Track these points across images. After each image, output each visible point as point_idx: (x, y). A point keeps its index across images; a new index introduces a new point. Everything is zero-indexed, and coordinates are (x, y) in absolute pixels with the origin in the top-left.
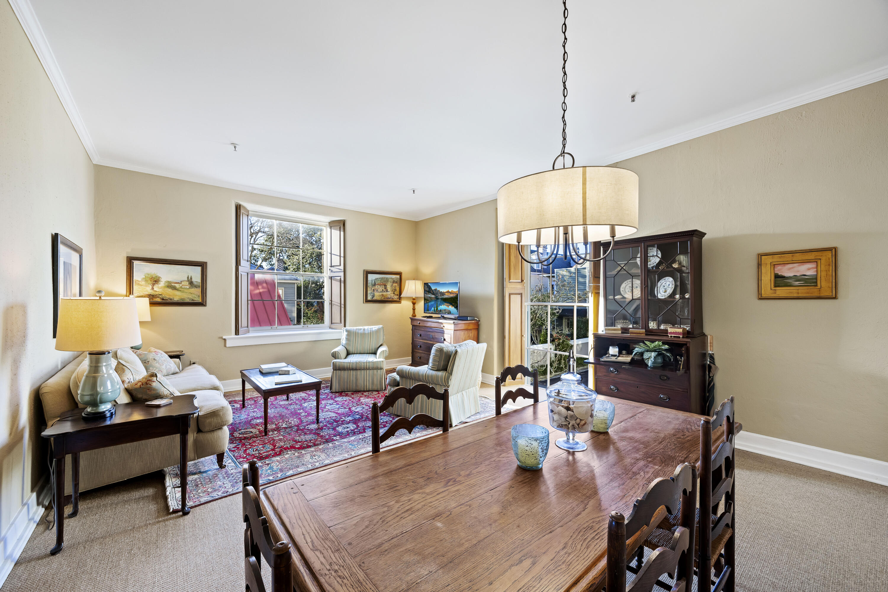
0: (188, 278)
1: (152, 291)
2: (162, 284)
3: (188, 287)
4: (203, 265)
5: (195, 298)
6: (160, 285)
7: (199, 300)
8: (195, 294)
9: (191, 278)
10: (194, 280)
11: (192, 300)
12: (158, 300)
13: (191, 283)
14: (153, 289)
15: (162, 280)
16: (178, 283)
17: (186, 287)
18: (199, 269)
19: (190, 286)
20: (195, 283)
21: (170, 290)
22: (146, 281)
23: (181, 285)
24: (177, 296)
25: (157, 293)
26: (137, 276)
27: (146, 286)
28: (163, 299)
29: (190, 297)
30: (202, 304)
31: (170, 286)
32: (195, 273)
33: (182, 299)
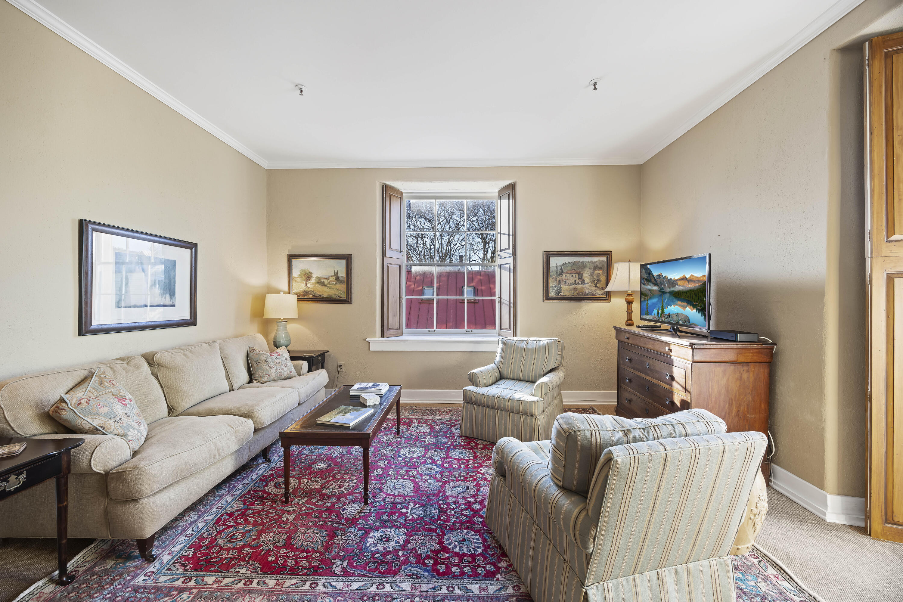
0: (335, 272)
1: (305, 288)
2: (313, 280)
3: (335, 283)
4: (348, 259)
5: (341, 294)
6: (312, 281)
7: (344, 296)
8: (340, 290)
9: (337, 273)
10: (340, 275)
11: (339, 297)
12: (311, 296)
13: (337, 278)
14: (306, 285)
15: (313, 276)
16: (326, 279)
17: (333, 282)
18: (344, 262)
19: (336, 281)
20: (341, 278)
21: (320, 286)
22: (301, 277)
23: (329, 281)
24: (325, 292)
25: (310, 290)
26: (296, 273)
27: (301, 282)
28: (314, 296)
29: (337, 293)
30: (348, 300)
31: (320, 282)
32: (340, 266)
33: (330, 296)
